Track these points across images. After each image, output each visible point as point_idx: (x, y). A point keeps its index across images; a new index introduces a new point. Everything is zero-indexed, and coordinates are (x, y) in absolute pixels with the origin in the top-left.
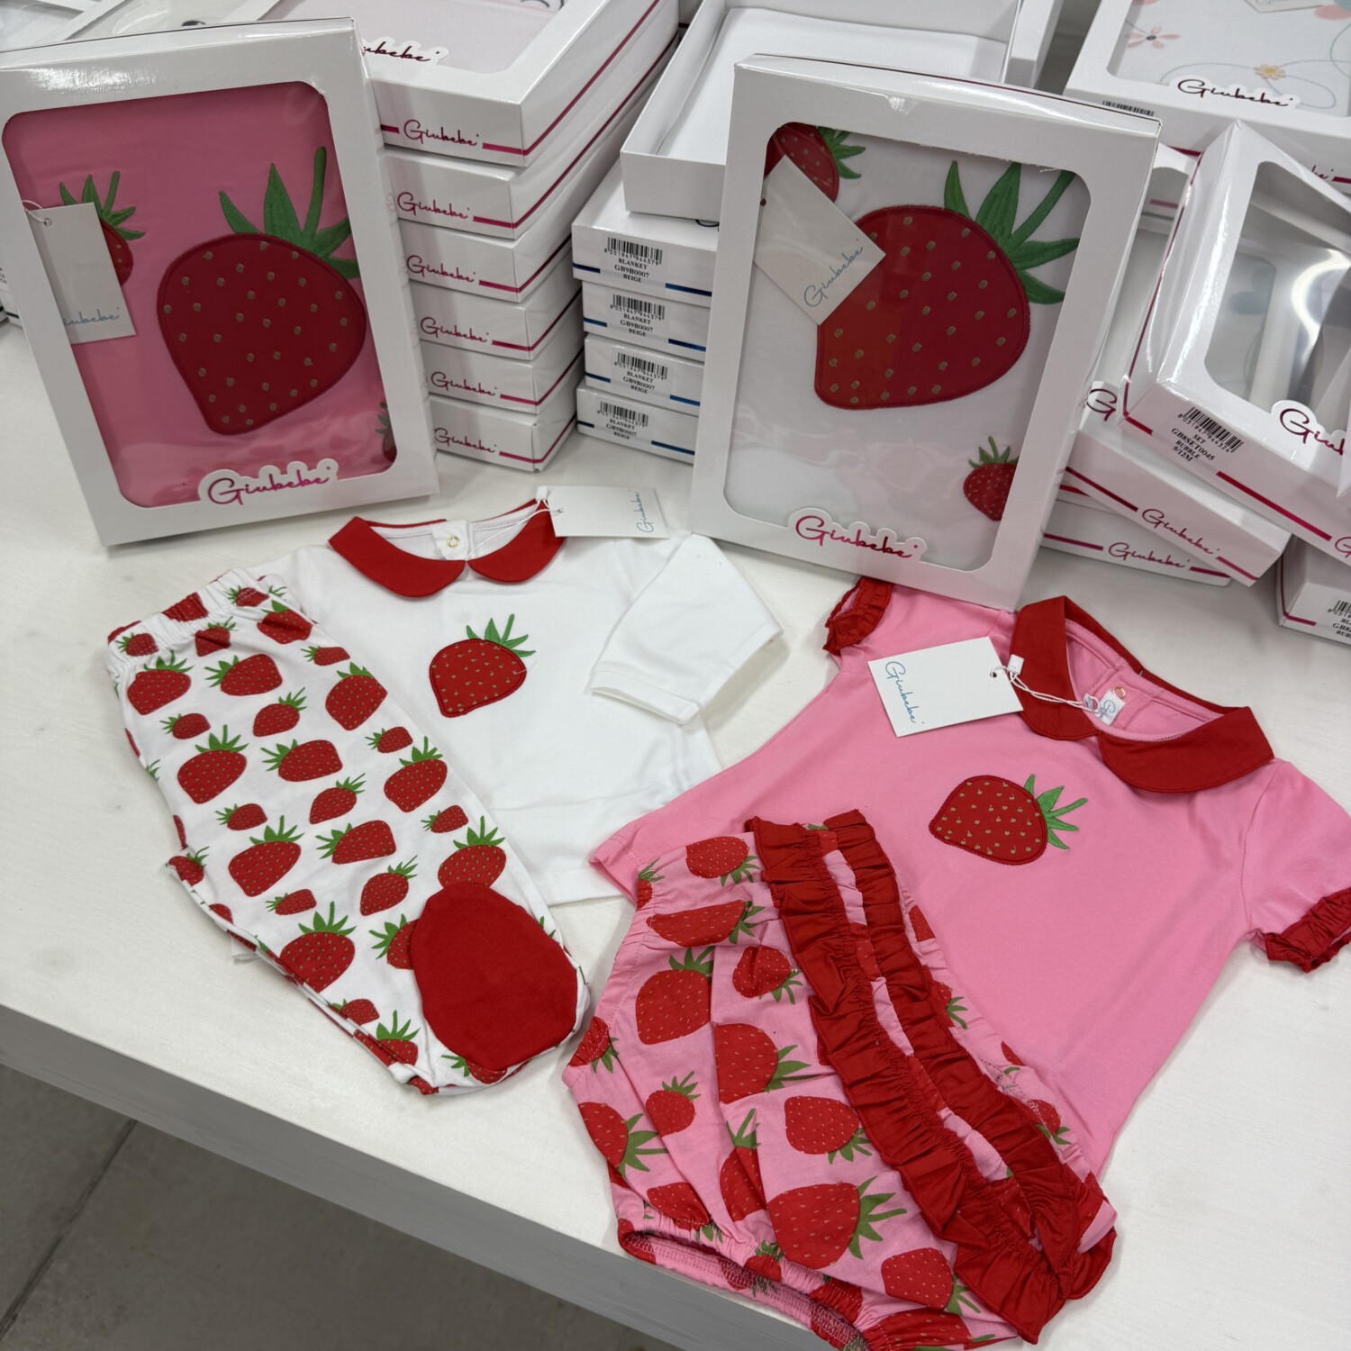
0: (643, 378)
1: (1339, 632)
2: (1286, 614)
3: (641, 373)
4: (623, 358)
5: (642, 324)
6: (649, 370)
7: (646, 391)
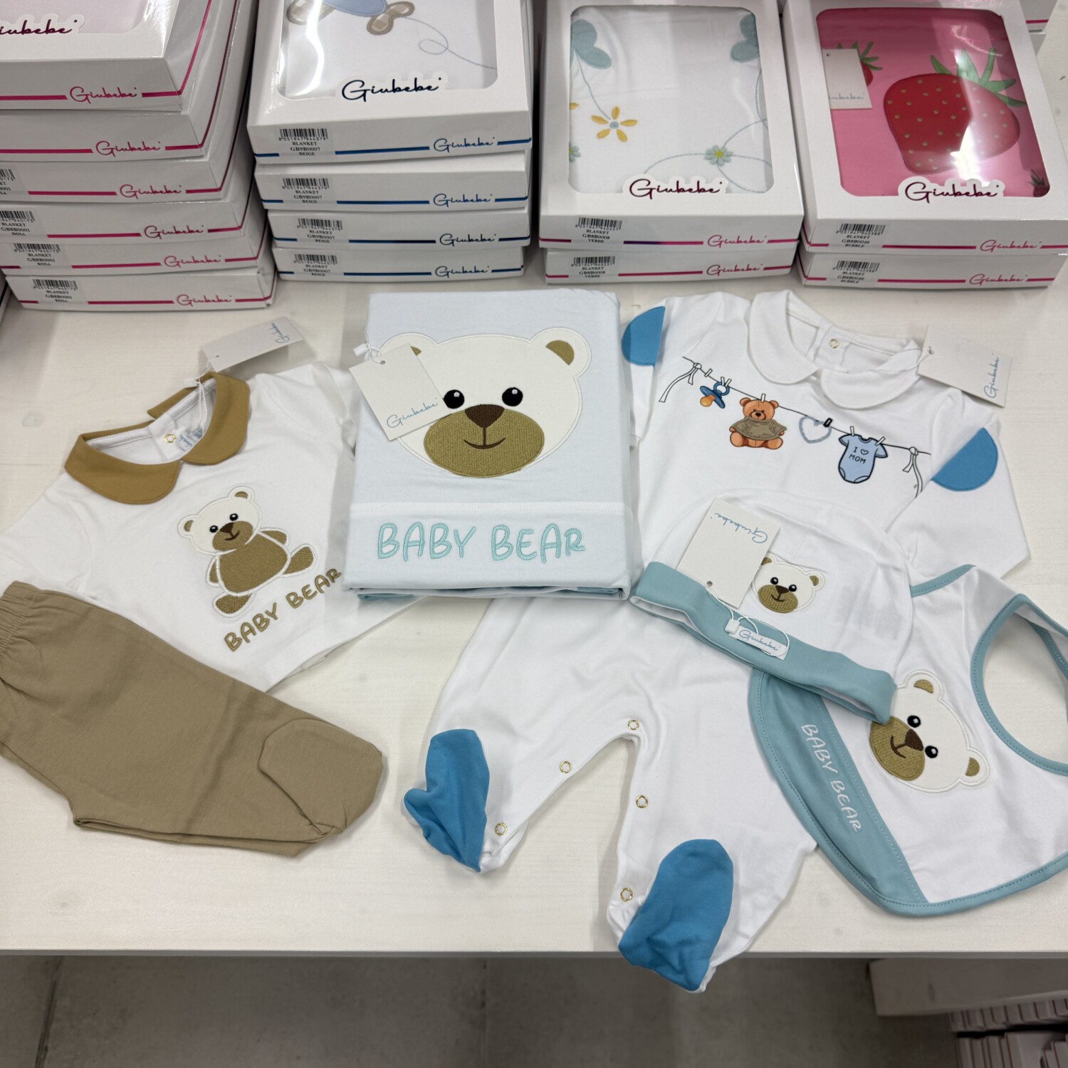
0: (324, 233)
1: (842, 281)
2: (806, 277)
3: (321, 229)
4: (303, 222)
5: (312, 195)
6: (326, 226)
7: (328, 241)
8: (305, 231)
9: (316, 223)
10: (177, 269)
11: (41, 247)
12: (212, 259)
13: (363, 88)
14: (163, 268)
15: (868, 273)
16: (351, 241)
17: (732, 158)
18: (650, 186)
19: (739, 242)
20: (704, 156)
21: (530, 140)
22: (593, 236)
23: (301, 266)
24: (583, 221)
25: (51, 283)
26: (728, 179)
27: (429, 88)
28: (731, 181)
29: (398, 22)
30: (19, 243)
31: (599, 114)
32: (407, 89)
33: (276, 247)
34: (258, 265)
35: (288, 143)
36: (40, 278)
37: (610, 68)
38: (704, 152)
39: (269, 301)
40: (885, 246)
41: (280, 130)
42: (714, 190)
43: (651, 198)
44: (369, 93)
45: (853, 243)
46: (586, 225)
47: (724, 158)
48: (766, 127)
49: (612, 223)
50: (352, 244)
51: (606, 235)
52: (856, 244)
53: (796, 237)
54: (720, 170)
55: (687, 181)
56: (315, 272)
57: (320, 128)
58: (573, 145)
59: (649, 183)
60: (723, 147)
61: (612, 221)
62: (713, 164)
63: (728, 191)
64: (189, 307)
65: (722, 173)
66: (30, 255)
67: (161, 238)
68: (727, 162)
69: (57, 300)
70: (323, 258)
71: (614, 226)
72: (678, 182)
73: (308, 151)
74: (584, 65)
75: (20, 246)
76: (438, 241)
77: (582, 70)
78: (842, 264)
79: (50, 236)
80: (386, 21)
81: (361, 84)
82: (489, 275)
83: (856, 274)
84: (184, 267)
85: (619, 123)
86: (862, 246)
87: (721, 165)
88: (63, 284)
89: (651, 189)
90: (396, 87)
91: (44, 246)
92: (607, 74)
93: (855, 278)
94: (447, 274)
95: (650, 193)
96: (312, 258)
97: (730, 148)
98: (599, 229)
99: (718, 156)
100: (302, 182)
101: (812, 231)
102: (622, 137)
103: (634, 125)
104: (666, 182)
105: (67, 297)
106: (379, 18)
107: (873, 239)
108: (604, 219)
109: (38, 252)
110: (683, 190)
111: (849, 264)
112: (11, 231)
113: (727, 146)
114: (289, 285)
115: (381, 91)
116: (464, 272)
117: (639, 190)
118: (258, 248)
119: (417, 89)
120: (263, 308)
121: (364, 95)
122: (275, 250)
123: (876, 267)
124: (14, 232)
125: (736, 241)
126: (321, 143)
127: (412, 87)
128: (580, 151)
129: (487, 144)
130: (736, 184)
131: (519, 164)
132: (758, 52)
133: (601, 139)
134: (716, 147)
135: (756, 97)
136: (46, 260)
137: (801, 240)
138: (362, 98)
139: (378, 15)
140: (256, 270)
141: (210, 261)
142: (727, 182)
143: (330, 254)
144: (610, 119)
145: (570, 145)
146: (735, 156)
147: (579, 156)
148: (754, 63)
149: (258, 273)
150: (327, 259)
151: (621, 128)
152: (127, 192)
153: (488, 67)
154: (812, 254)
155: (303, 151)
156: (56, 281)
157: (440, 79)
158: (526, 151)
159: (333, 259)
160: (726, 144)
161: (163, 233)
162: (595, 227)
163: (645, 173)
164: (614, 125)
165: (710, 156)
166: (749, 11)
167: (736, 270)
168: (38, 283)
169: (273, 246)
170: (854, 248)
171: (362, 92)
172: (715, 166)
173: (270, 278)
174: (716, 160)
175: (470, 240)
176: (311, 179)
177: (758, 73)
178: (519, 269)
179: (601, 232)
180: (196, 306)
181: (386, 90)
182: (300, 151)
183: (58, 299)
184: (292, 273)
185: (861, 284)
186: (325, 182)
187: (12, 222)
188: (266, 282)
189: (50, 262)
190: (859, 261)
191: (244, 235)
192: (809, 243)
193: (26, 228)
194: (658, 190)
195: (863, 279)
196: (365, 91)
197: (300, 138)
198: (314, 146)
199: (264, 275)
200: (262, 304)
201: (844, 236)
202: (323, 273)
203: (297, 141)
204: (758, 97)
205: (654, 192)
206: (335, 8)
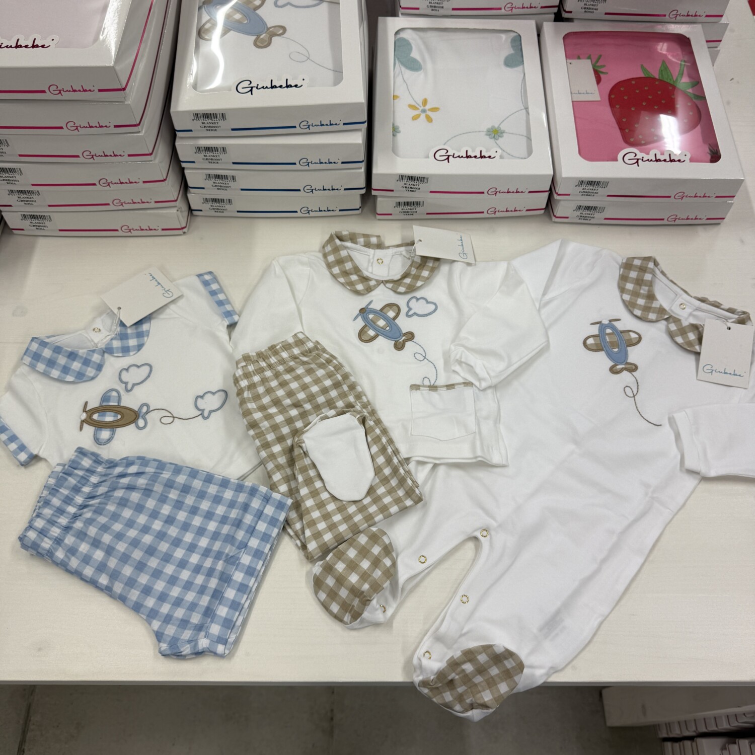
0: (223, 184)
1: (580, 219)
2: (555, 216)
3: (221, 181)
4: (209, 176)
5: (216, 158)
6: (225, 179)
7: (226, 190)
8: (211, 182)
9: (218, 177)
10: (121, 208)
11: (27, 192)
12: (145, 201)
13: (251, 86)
14: (111, 207)
15: (597, 213)
16: (242, 190)
17: (504, 134)
18: (448, 154)
19: (508, 192)
20: (485, 133)
21: (365, 122)
22: (408, 188)
23: (207, 206)
24: (402, 177)
25: (33, 217)
26: (502, 149)
27: (296, 86)
28: (503, 151)
29: (275, 40)
30: (11, 189)
31: (414, 103)
32: (281, 87)
33: (190, 193)
34: (177, 205)
35: (199, 123)
36: (26, 213)
37: (421, 71)
38: (485, 130)
39: (185, 230)
40: (608, 196)
41: (194, 114)
42: (492, 157)
43: (448, 162)
44: (254, 89)
45: (587, 194)
46: (404, 180)
47: (499, 134)
48: (528, 113)
49: (422, 179)
50: (242, 191)
51: (417, 187)
52: (588, 194)
53: (548, 189)
54: (496, 143)
55: (473, 151)
56: (217, 210)
57: (221, 113)
58: (396, 125)
59: (447, 151)
60: (499, 126)
61: (422, 178)
62: (491, 138)
63: (501, 157)
64: (129, 234)
65: (498, 145)
66: (19, 197)
67: (110, 187)
68: (501, 137)
69: (37, 229)
70: (223, 201)
71: (423, 181)
72: (467, 151)
73: (212, 129)
74: (403, 69)
75: (12, 191)
76: (302, 190)
77: (402, 72)
78: (579, 207)
79: (33, 185)
80: (267, 39)
81: (249, 82)
82: (338, 213)
83: (589, 214)
84: (126, 207)
85: (427, 109)
86: (593, 195)
87: (497, 139)
88: (42, 217)
89: (449, 156)
90: (273, 85)
91: (29, 192)
92: (420, 75)
93: (589, 217)
94: (309, 212)
95: (448, 159)
96: (215, 200)
97: (503, 127)
98: (412, 183)
99: (495, 133)
100: (208, 149)
101: (559, 186)
102: (429, 120)
103: (436, 111)
104: (459, 151)
105: (44, 226)
106: (262, 37)
107: (600, 190)
108: (417, 176)
109: (25, 196)
110: (470, 157)
111: (584, 208)
112: (6, 182)
113: (501, 126)
114: (199, 219)
115: (263, 87)
116: (320, 211)
117: (440, 156)
118: (177, 193)
119: (287, 86)
120: (180, 235)
121: (251, 91)
122: (189, 195)
123: (602, 209)
124: (8, 182)
125: (507, 191)
126: (221, 123)
127: (284, 85)
128: (400, 129)
129: (336, 124)
130: (507, 152)
131: (358, 138)
132: (523, 61)
133: (414, 121)
134: (493, 127)
135: (521, 92)
136: (30, 201)
137: (551, 191)
138: (250, 92)
139: (260, 35)
140: (176, 209)
141: (144, 202)
142: (501, 151)
143: (228, 198)
144: (420, 107)
145: (393, 124)
146: (507, 133)
147: (399, 132)
148: (520, 68)
149: (178, 211)
150: (225, 201)
151: (429, 113)
152: (87, 156)
153: (336, 71)
154: (559, 201)
155: (209, 128)
156: (37, 215)
157: (303, 80)
158: (363, 130)
159: (230, 201)
160: (500, 124)
161: (112, 183)
162: (410, 181)
163: (444, 145)
164: (424, 111)
165: (489, 133)
166: (516, 33)
167: (507, 211)
168: (24, 217)
169: (188, 192)
170: (588, 197)
171: (250, 88)
172: (493, 140)
173: (186, 214)
174: (493, 135)
175: (324, 190)
176: (215, 148)
177: (523, 75)
178: (358, 209)
179: (414, 185)
180: (134, 233)
181: (267, 87)
182: (207, 128)
183: (38, 227)
184: (201, 211)
185: (592, 221)
186: (224, 149)
187: (7, 175)
188: (183, 217)
189: (33, 203)
190: (591, 205)
191: (168, 184)
192: (557, 193)
193: (17, 179)
194: (453, 156)
195: (594, 218)
196: (252, 88)
197: (207, 119)
198: (216, 125)
199: (181, 212)
200: (180, 232)
201: (581, 189)
202: (223, 211)
203: (205, 121)
204: (522, 92)
205: (451, 158)
206: (232, 30)
